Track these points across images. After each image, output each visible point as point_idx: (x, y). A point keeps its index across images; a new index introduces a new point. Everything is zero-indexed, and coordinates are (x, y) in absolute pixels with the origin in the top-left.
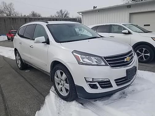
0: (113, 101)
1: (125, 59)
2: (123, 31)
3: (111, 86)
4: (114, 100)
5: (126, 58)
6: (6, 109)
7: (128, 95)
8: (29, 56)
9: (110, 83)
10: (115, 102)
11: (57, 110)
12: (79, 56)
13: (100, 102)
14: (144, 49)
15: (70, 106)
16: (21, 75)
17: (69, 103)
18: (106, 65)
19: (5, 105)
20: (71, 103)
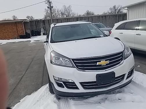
3: (77, 88)
9: (76, 85)
10: (85, 105)
11: (39, 98)
12: (53, 56)
15: (50, 97)
17: (52, 95)
18: (73, 67)
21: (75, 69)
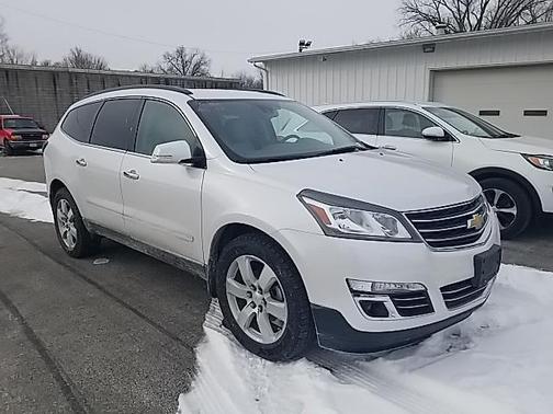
0: (429, 360)
1: (469, 221)
2: (426, 132)
3: (430, 309)
4: (434, 356)
5: (470, 217)
6: (67, 390)
7: (474, 338)
8: (119, 208)
9: (428, 300)
10: (439, 363)
11: (250, 389)
12: (326, 208)
13: (389, 362)
14: (499, 193)
15: (290, 375)
16: (85, 278)
17: (281, 366)
18: (414, 239)
19: (59, 378)
20: (290, 365)
21: (422, 248)
